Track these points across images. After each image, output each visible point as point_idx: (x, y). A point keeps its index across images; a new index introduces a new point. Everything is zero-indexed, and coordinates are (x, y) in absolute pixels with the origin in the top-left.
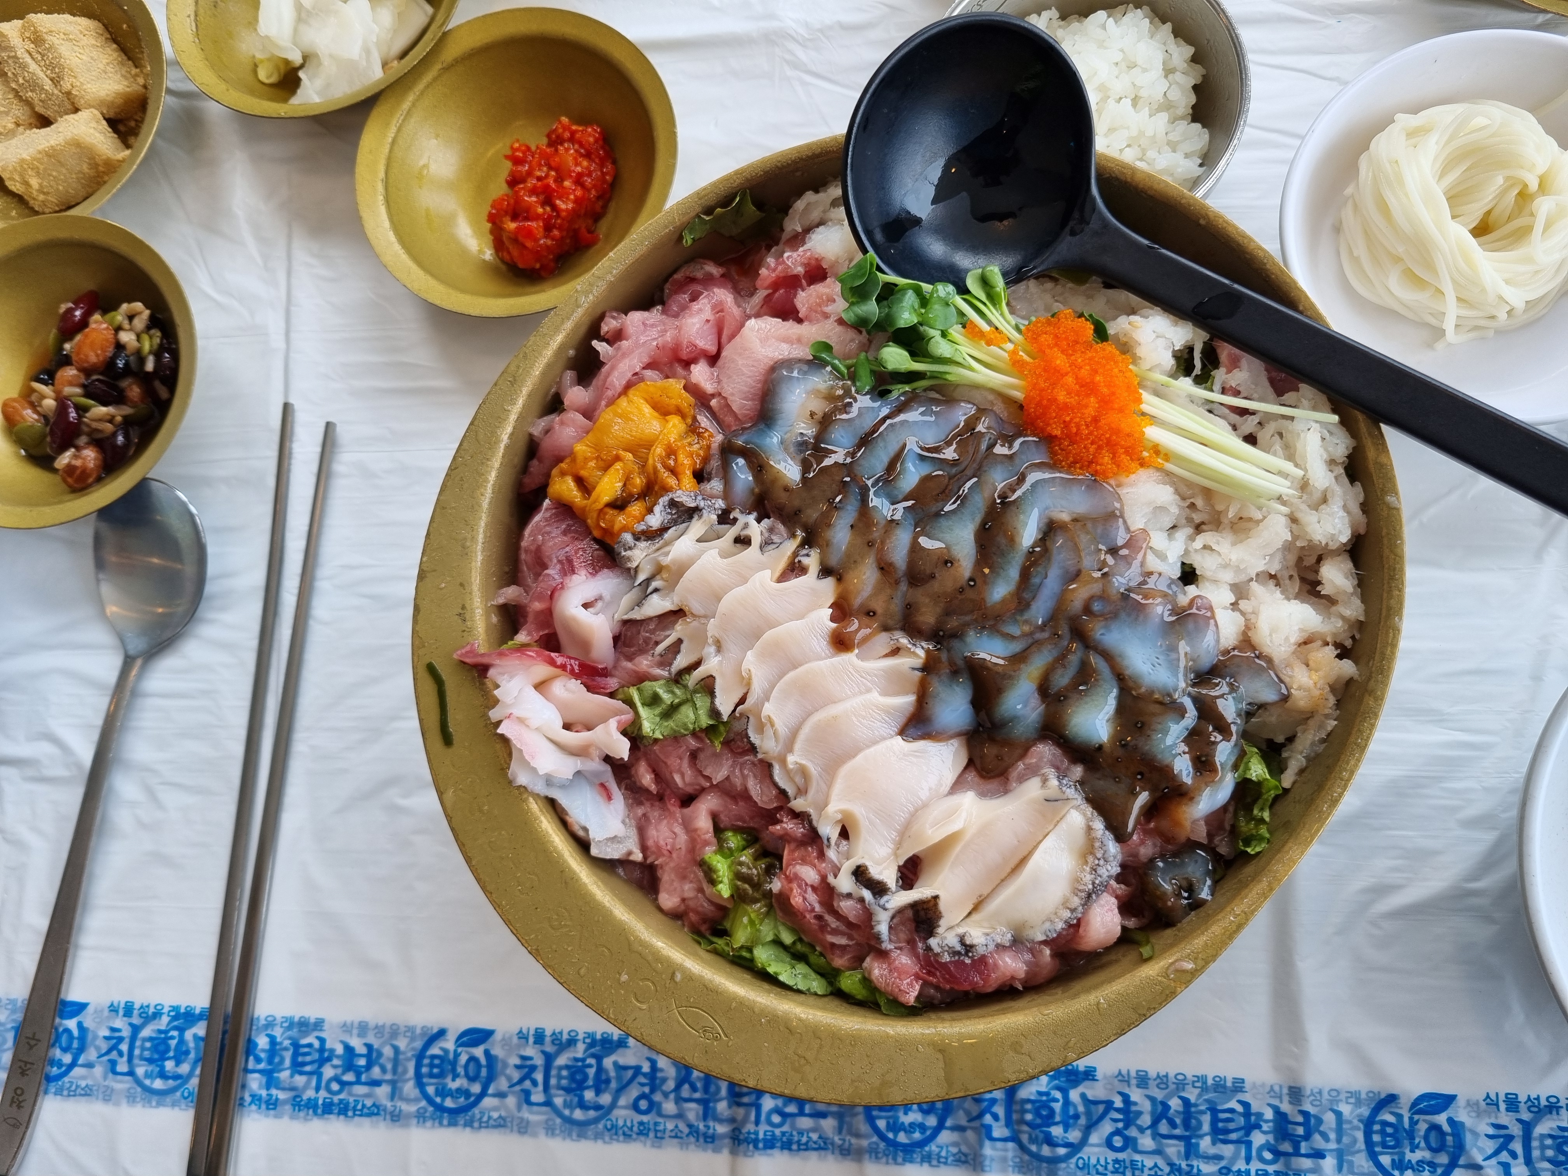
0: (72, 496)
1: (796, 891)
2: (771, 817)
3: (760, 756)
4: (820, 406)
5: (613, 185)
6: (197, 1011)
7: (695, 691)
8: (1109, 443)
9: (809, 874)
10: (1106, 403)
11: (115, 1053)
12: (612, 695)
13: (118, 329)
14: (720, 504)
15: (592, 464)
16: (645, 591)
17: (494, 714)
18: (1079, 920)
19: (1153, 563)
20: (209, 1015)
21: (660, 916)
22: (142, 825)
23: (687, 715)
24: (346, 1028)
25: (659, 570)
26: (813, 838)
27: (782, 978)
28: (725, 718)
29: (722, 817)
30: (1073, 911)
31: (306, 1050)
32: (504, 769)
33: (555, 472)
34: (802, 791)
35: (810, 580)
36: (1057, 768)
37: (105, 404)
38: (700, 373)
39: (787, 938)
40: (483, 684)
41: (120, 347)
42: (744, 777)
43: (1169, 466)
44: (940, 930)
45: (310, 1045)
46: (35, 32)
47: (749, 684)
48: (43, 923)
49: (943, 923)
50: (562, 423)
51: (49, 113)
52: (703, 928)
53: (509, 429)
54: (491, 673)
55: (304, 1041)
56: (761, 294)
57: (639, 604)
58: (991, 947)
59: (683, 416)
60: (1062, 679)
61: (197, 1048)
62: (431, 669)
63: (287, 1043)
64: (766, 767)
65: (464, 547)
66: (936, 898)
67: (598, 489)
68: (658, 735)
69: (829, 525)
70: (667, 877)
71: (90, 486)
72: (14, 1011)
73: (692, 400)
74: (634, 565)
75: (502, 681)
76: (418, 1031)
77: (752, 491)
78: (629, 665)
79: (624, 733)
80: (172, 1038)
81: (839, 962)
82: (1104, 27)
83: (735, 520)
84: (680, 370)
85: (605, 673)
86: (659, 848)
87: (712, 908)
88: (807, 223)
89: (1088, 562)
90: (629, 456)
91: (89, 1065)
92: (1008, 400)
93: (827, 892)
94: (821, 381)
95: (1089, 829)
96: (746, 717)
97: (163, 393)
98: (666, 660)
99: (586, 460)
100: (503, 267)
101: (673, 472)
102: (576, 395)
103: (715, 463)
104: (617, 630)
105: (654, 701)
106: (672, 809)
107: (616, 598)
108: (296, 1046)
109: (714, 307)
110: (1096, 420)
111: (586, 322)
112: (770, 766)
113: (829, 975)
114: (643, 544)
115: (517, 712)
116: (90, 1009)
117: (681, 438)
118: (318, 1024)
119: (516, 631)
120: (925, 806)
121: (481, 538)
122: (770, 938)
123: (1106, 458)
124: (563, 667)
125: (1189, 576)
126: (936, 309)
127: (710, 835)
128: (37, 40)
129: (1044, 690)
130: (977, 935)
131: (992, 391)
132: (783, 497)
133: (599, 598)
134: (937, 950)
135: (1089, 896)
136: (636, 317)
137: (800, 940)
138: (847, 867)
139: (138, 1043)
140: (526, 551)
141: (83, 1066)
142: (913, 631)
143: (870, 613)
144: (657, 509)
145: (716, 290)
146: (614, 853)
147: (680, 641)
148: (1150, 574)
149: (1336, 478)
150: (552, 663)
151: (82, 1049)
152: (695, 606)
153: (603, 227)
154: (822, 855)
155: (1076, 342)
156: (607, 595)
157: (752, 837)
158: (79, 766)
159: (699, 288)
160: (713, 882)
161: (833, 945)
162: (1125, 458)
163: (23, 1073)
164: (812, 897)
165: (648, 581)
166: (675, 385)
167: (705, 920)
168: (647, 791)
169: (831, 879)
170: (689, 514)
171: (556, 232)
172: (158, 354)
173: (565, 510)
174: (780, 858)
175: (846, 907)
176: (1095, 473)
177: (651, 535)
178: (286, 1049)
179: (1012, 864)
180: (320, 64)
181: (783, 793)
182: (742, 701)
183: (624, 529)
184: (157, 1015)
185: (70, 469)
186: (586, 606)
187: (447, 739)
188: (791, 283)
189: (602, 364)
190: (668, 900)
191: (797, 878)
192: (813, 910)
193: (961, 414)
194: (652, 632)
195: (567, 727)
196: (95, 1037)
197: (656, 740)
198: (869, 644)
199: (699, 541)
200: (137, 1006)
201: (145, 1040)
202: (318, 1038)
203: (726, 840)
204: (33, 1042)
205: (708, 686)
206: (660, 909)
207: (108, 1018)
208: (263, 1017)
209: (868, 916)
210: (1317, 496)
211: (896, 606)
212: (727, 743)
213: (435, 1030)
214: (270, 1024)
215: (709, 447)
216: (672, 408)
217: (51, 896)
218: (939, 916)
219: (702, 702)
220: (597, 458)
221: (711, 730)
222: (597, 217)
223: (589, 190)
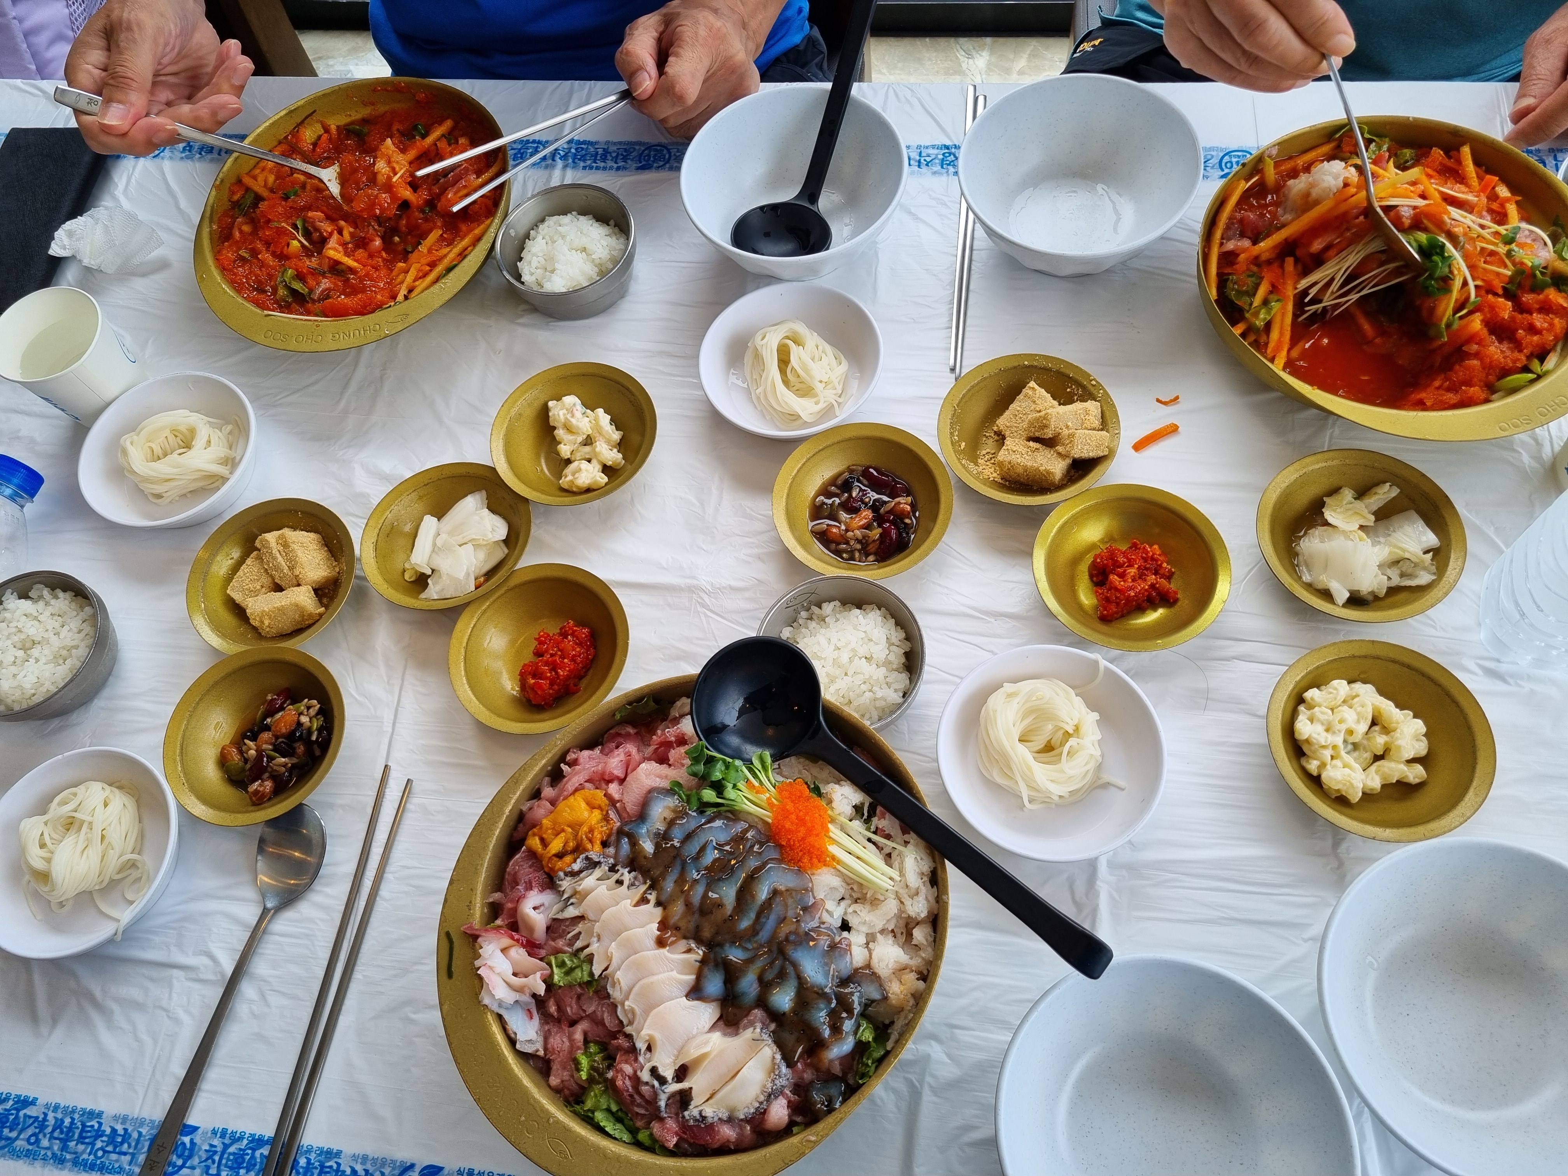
0: (253, 808)
1: (620, 1077)
2: (614, 1035)
3: (612, 1000)
4: (669, 815)
5: (592, 661)
6: (266, 1138)
7: (584, 961)
8: (809, 851)
9: (628, 1069)
10: (810, 831)
11: (210, 1161)
12: (541, 959)
13: (301, 714)
14: (612, 861)
15: (550, 831)
16: (567, 904)
17: (477, 963)
18: (765, 1110)
19: (826, 917)
20: (273, 1141)
21: (548, 1089)
22: (254, 1016)
23: (578, 974)
24: (355, 1157)
25: (575, 893)
26: (633, 1050)
27: (606, 1129)
28: (596, 977)
29: (590, 1035)
30: (761, 1103)
31: (328, 1170)
32: (477, 995)
33: (530, 833)
34: (631, 1023)
35: (650, 907)
36: (763, 1023)
37: (284, 757)
38: (613, 789)
39: (614, 1108)
40: (474, 946)
41: (299, 724)
42: (603, 1012)
43: (839, 867)
44: (691, 1107)
45: (331, 1167)
46: (285, 541)
47: (611, 960)
48: (182, 1073)
49: (693, 1104)
50: (538, 806)
51: (283, 584)
52: (571, 1099)
53: (510, 807)
54: (480, 940)
55: (328, 1164)
56: (652, 748)
57: (562, 911)
58: (716, 1119)
59: (602, 810)
60: (769, 976)
61: (261, 1163)
62: (448, 934)
63: (317, 1164)
64: (614, 1006)
65: (476, 869)
66: (691, 1088)
67: (550, 846)
68: (561, 984)
69: (664, 879)
70: (555, 1067)
71: (264, 802)
72: (152, 1128)
73: (607, 802)
74: (562, 889)
75: (484, 945)
76: (398, 1164)
77: (628, 856)
78: (553, 943)
79: (544, 981)
80: (248, 1154)
81: (639, 1124)
82: (857, 617)
83: (618, 870)
84: (604, 785)
85: (539, 946)
86: (553, 1049)
87: (577, 1087)
88: (682, 713)
89: (790, 913)
90: (570, 830)
91: (193, 1168)
92: (765, 823)
93: (636, 1080)
94: (672, 802)
95: (774, 1058)
96: (607, 978)
97: (318, 752)
98: (571, 944)
99: (547, 829)
100: (524, 700)
101: (591, 841)
102: (548, 792)
103: (613, 838)
104: (549, 923)
105: (562, 965)
106: (564, 1027)
107: (551, 906)
108: (322, 1166)
109: (625, 754)
110: (803, 839)
111: (559, 753)
112: (616, 1006)
113: (633, 1131)
114: (568, 879)
115: (489, 963)
116: (200, 1131)
117: (598, 823)
118: (338, 1154)
119: (496, 918)
120: (694, 1037)
121: (486, 865)
122: (605, 1107)
123: (806, 860)
124: (518, 941)
125: (845, 926)
126: (732, 774)
127: (581, 1044)
128: (286, 545)
129: (760, 979)
130: (709, 1111)
131: (757, 817)
132: (644, 862)
133: (543, 905)
134: (687, 1117)
135: (770, 1095)
136: (586, 753)
137: (621, 1110)
138: (648, 1066)
139: (226, 1156)
140: (509, 874)
141: (188, 1168)
142: (699, 941)
143: (677, 928)
144: (578, 861)
145: (628, 746)
146: (529, 1049)
147: (580, 933)
148: (824, 923)
149: (924, 882)
150: (512, 938)
151: (190, 1157)
152: (591, 915)
153: (583, 683)
154: (636, 1060)
155: (799, 797)
156: (546, 904)
157: (604, 1047)
158: (223, 974)
159: (622, 740)
160: (578, 1070)
161: (637, 1113)
162: (815, 860)
163: (151, 1169)
164: (628, 1082)
165: (569, 898)
166: (600, 794)
167: (572, 1095)
168: (552, 1016)
169: (639, 1073)
170: (593, 865)
171: (556, 687)
172: (320, 730)
173: (532, 854)
174: (615, 1060)
175: (644, 1089)
176: (800, 867)
177: (574, 874)
178: (316, 1168)
179: (732, 1074)
180: (440, 577)
181: (621, 1022)
182: (606, 969)
183: (560, 869)
184: (241, 1138)
185: (256, 792)
186: (535, 908)
187: (450, 974)
188: (667, 745)
189: (564, 777)
190: (554, 1081)
191: (621, 1070)
192: (628, 1091)
193: (740, 826)
194: (567, 926)
195: (515, 974)
196: (200, 1149)
197: (560, 987)
198: (676, 945)
199: (598, 880)
200: (229, 1132)
201: (230, 1154)
202: (336, 1162)
203: (589, 1048)
204: (161, 1149)
205: (590, 959)
206: (549, 1086)
207: (210, 1138)
208: (305, 1146)
209: (655, 1095)
210: (913, 891)
211: (692, 926)
212: (596, 992)
213: (408, 1164)
214: (309, 1151)
215: (612, 829)
216: (596, 806)
217: (190, 1056)
218: (691, 1099)
219: (586, 967)
220: (553, 829)
221: (589, 983)
222: (581, 678)
223: (578, 664)
